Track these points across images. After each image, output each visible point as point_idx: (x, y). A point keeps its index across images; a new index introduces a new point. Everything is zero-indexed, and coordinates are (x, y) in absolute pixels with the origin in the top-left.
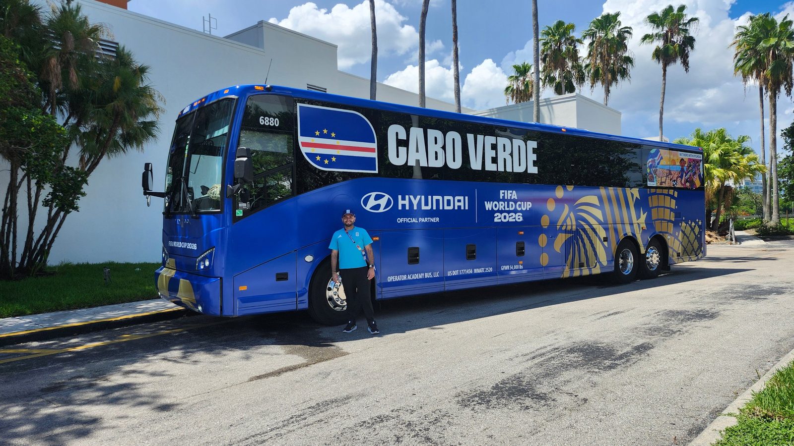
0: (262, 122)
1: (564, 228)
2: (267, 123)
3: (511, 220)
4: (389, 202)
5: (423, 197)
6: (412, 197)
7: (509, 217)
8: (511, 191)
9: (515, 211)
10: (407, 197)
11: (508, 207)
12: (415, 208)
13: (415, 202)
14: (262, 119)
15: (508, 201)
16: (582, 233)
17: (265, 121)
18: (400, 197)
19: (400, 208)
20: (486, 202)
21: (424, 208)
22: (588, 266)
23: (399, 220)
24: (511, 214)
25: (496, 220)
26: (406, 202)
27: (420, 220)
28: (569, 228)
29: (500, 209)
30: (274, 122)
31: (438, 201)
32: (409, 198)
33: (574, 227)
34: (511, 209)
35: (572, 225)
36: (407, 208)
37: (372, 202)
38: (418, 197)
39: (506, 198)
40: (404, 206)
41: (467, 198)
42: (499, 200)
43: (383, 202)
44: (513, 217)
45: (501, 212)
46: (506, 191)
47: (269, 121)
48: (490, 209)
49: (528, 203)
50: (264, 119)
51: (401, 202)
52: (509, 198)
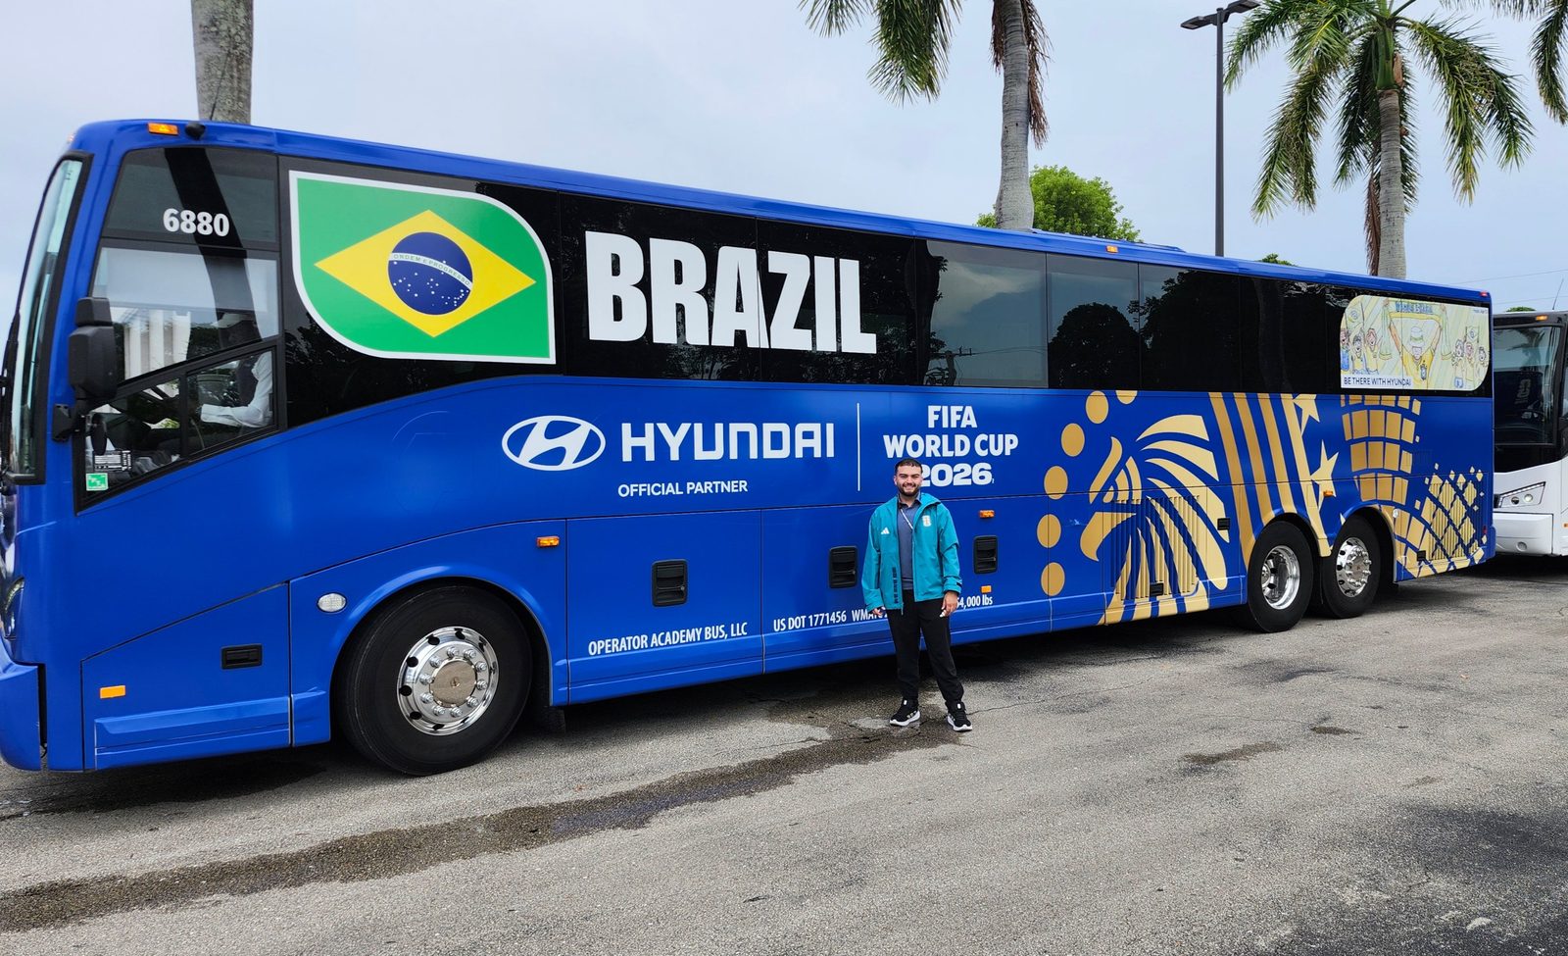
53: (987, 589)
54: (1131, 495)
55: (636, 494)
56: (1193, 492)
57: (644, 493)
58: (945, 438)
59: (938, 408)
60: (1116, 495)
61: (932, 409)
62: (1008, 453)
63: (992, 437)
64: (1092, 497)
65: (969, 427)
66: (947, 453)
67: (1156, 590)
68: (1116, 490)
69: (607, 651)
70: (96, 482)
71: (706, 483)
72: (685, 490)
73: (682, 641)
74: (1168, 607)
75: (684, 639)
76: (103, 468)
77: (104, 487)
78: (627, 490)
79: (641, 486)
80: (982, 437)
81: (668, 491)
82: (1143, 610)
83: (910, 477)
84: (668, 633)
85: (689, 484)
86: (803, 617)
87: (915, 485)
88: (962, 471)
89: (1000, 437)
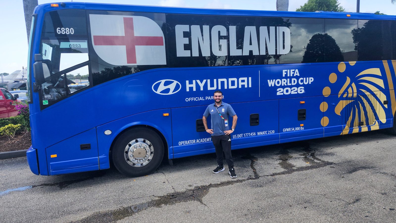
0: (59, 32)
1: (345, 96)
2: (63, 32)
3: (293, 93)
4: (177, 87)
5: (209, 81)
6: (198, 81)
7: (291, 90)
8: (294, 70)
9: (298, 85)
10: (194, 81)
11: (291, 82)
12: (202, 89)
13: (202, 85)
14: (59, 29)
15: (291, 78)
16: (363, 98)
17: (61, 31)
18: (187, 82)
19: (188, 90)
20: (269, 81)
21: (209, 88)
22: (368, 124)
23: (187, 100)
24: (293, 89)
25: (278, 94)
26: (194, 86)
27: (206, 98)
28: (350, 95)
29: (283, 85)
30: (69, 31)
31: (223, 83)
32: (196, 82)
33: (355, 95)
34: (293, 84)
35: (353, 93)
36: (194, 89)
37: (162, 87)
38: (204, 81)
39: (288, 75)
40: (191, 88)
41: (250, 78)
42: (281, 78)
43: (172, 87)
44: (296, 90)
45: (284, 87)
46: (289, 71)
47: (65, 31)
48: (273, 85)
49: (310, 78)
50: (60, 30)
51: (188, 86)
52: (291, 75)
53: (302, 125)
54: (353, 95)
55: (191, 100)
56: (375, 93)
57: (193, 100)
58: (288, 80)
59: (286, 71)
60: (348, 95)
61: (284, 71)
62: (310, 83)
63: (305, 79)
64: (339, 96)
65: (297, 76)
66: (289, 84)
67: (361, 124)
68: (348, 93)
69: (184, 144)
70: (45, 103)
71: (211, 97)
72: (205, 99)
73: (205, 141)
74: (365, 129)
75: (206, 141)
76: (47, 99)
77: (47, 104)
78: (188, 100)
79: (192, 98)
80: (302, 79)
81: (200, 99)
82: (356, 130)
83: (218, 97)
84: (201, 139)
85: (206, 97)
86: (242, 134)
87: (220, 99)
88: (294, 89)
89: (308, 78)
